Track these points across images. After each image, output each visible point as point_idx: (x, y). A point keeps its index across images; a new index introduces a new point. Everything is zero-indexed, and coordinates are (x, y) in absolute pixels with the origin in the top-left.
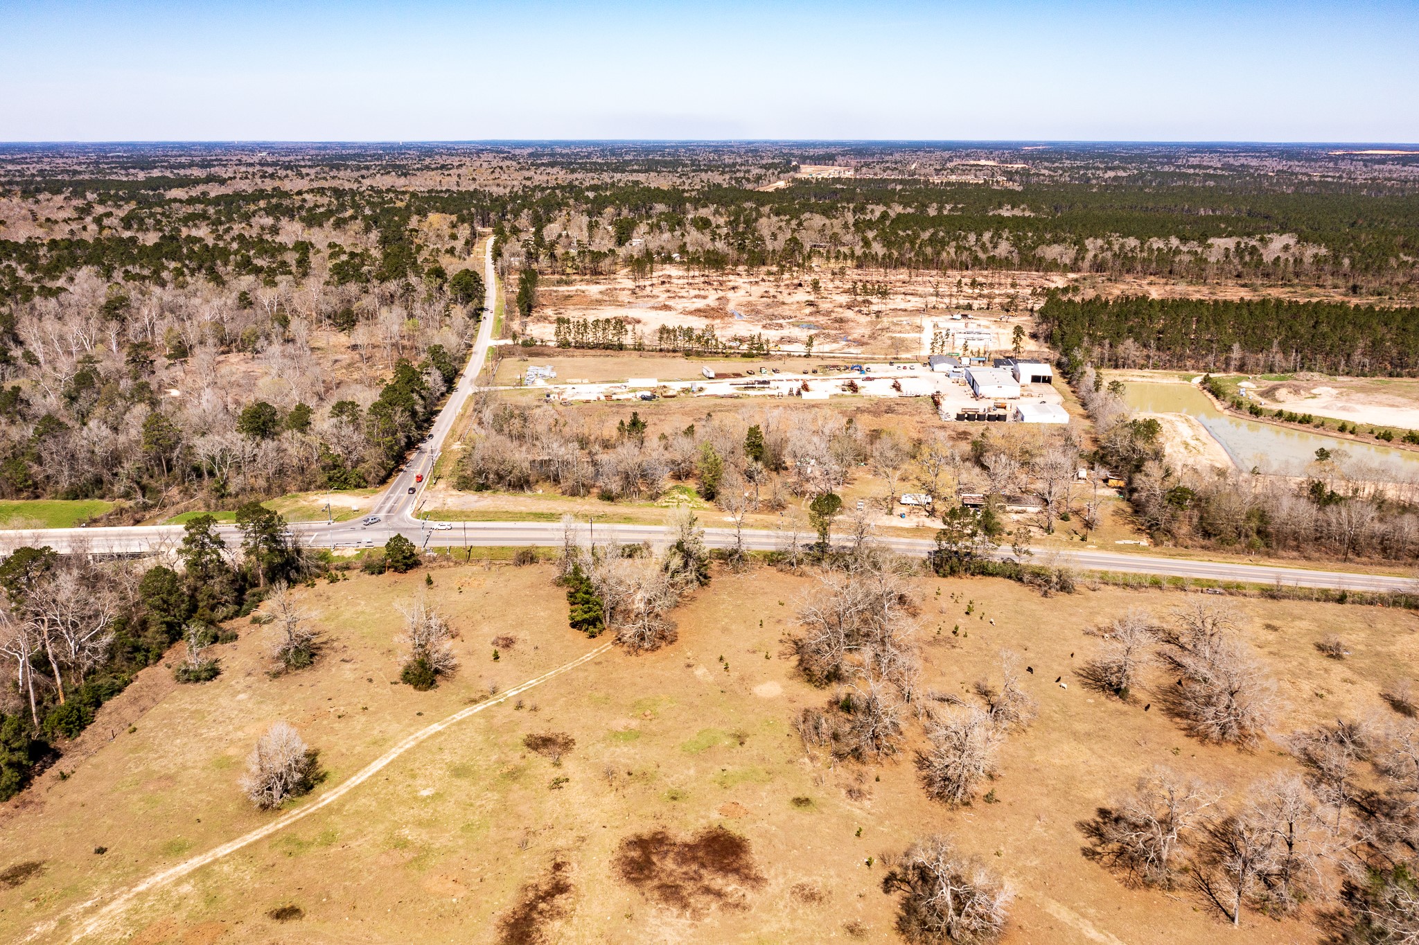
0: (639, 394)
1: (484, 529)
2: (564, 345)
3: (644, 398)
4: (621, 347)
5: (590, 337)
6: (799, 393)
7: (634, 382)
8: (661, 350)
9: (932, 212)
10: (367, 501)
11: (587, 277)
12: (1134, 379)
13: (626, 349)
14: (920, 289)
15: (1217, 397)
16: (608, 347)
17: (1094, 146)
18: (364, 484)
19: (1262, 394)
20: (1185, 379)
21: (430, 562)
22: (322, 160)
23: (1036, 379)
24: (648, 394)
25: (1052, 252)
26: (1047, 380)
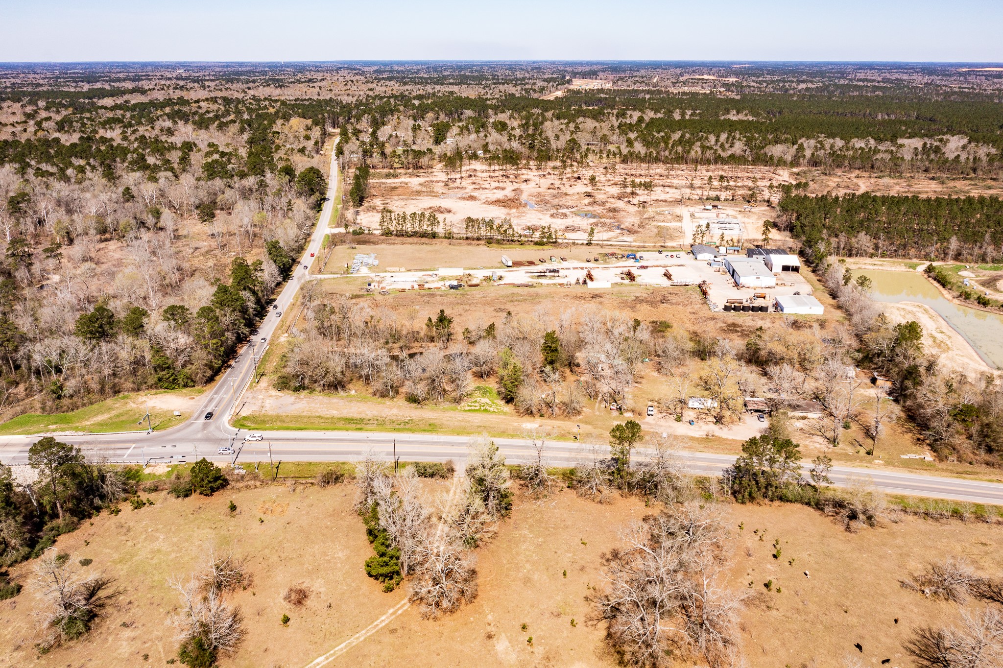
0: (448, 283)
1: (295, 440)
2: (387, 233)
3: (452, 287)
4: (434, 236)
5: (408, 227)
6: (585, 282)
7: (443, 272)
8: (467, 238)
9: (677, 116)
10: (192, 402)
11: (410, 171)
12: (867, 267)
13: (438, 237)
14: (675, 182)
15: (944, 286)
16: (424, 235)
17: (784, 64)
18: (191, 384)
19: (984, 284)
20: (910, 267)
21: (237, 481)
22: (222, 76)
23: (786, 268)
24: (455, 283)
25: (777, 150)
26: (796, 269)
